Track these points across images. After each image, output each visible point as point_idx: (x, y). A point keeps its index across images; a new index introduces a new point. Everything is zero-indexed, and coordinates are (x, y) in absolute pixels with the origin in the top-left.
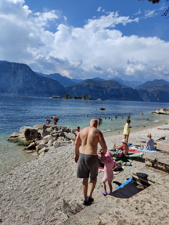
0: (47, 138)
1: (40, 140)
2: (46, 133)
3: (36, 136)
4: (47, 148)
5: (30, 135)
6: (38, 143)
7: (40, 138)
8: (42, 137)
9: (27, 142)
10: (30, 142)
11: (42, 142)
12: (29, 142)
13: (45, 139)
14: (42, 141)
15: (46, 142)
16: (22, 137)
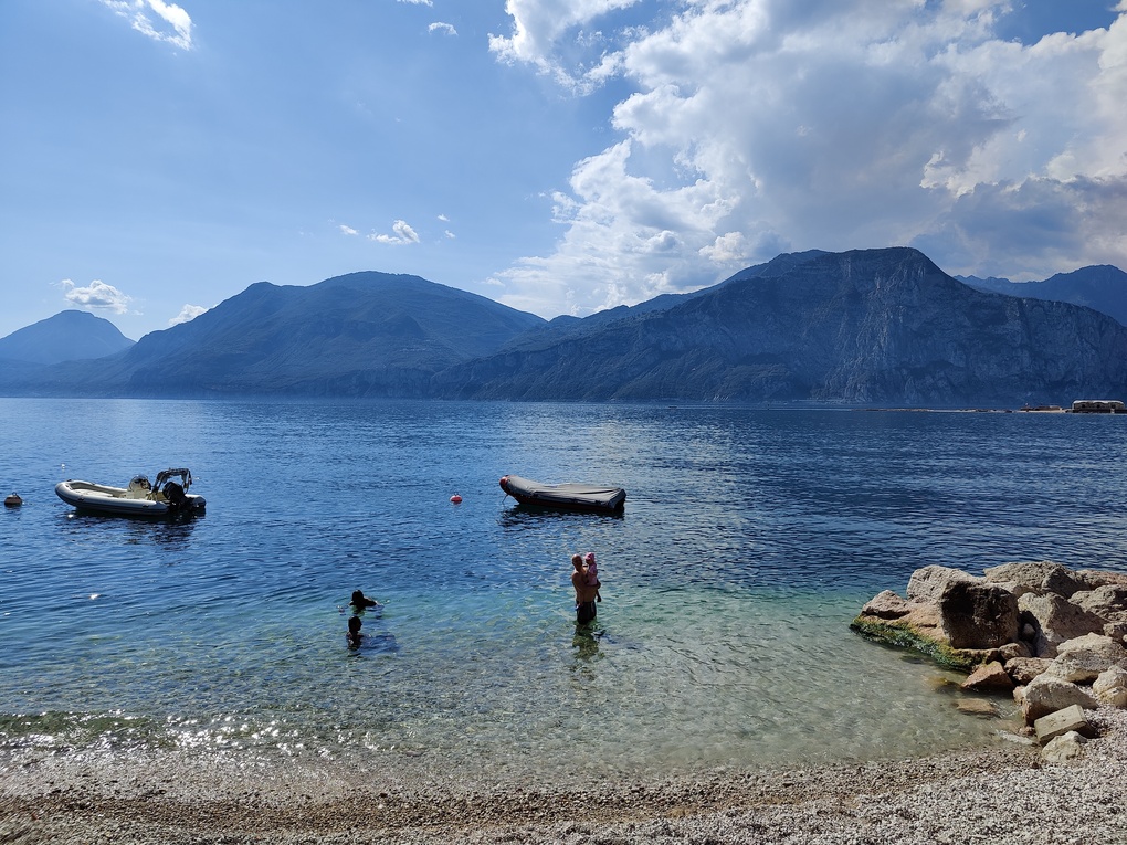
0: (1086, 655)
1: (1035, 654)
2: (1073, 621)
3: (1011, 628)
4: (1097, 716)
5: (977, 620)
6: (1025, 670)
7: (1033, 644)
8: (1049, 638)
9: (954, 651)
10: (978, 660)
11: (1051, 673)
12: (967, 656)
13: (1070, 656)
14: (1051, 665)
15: (1082, 677)
16: (926, 620)
